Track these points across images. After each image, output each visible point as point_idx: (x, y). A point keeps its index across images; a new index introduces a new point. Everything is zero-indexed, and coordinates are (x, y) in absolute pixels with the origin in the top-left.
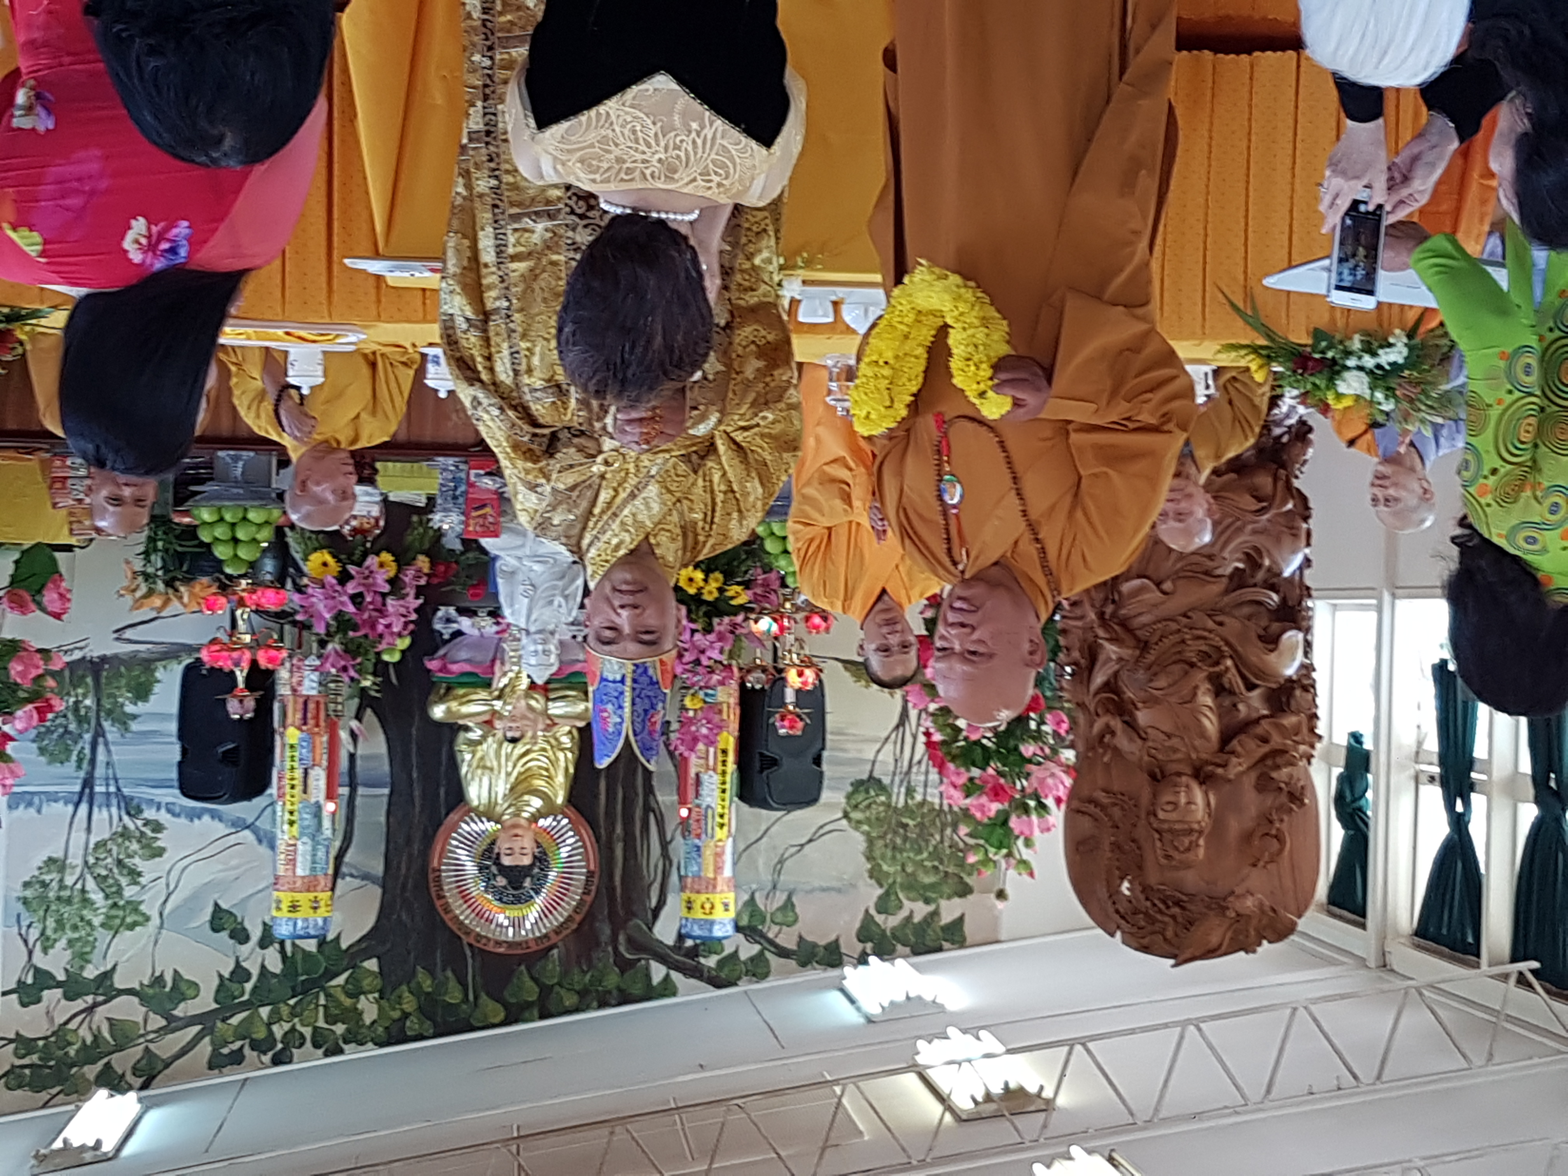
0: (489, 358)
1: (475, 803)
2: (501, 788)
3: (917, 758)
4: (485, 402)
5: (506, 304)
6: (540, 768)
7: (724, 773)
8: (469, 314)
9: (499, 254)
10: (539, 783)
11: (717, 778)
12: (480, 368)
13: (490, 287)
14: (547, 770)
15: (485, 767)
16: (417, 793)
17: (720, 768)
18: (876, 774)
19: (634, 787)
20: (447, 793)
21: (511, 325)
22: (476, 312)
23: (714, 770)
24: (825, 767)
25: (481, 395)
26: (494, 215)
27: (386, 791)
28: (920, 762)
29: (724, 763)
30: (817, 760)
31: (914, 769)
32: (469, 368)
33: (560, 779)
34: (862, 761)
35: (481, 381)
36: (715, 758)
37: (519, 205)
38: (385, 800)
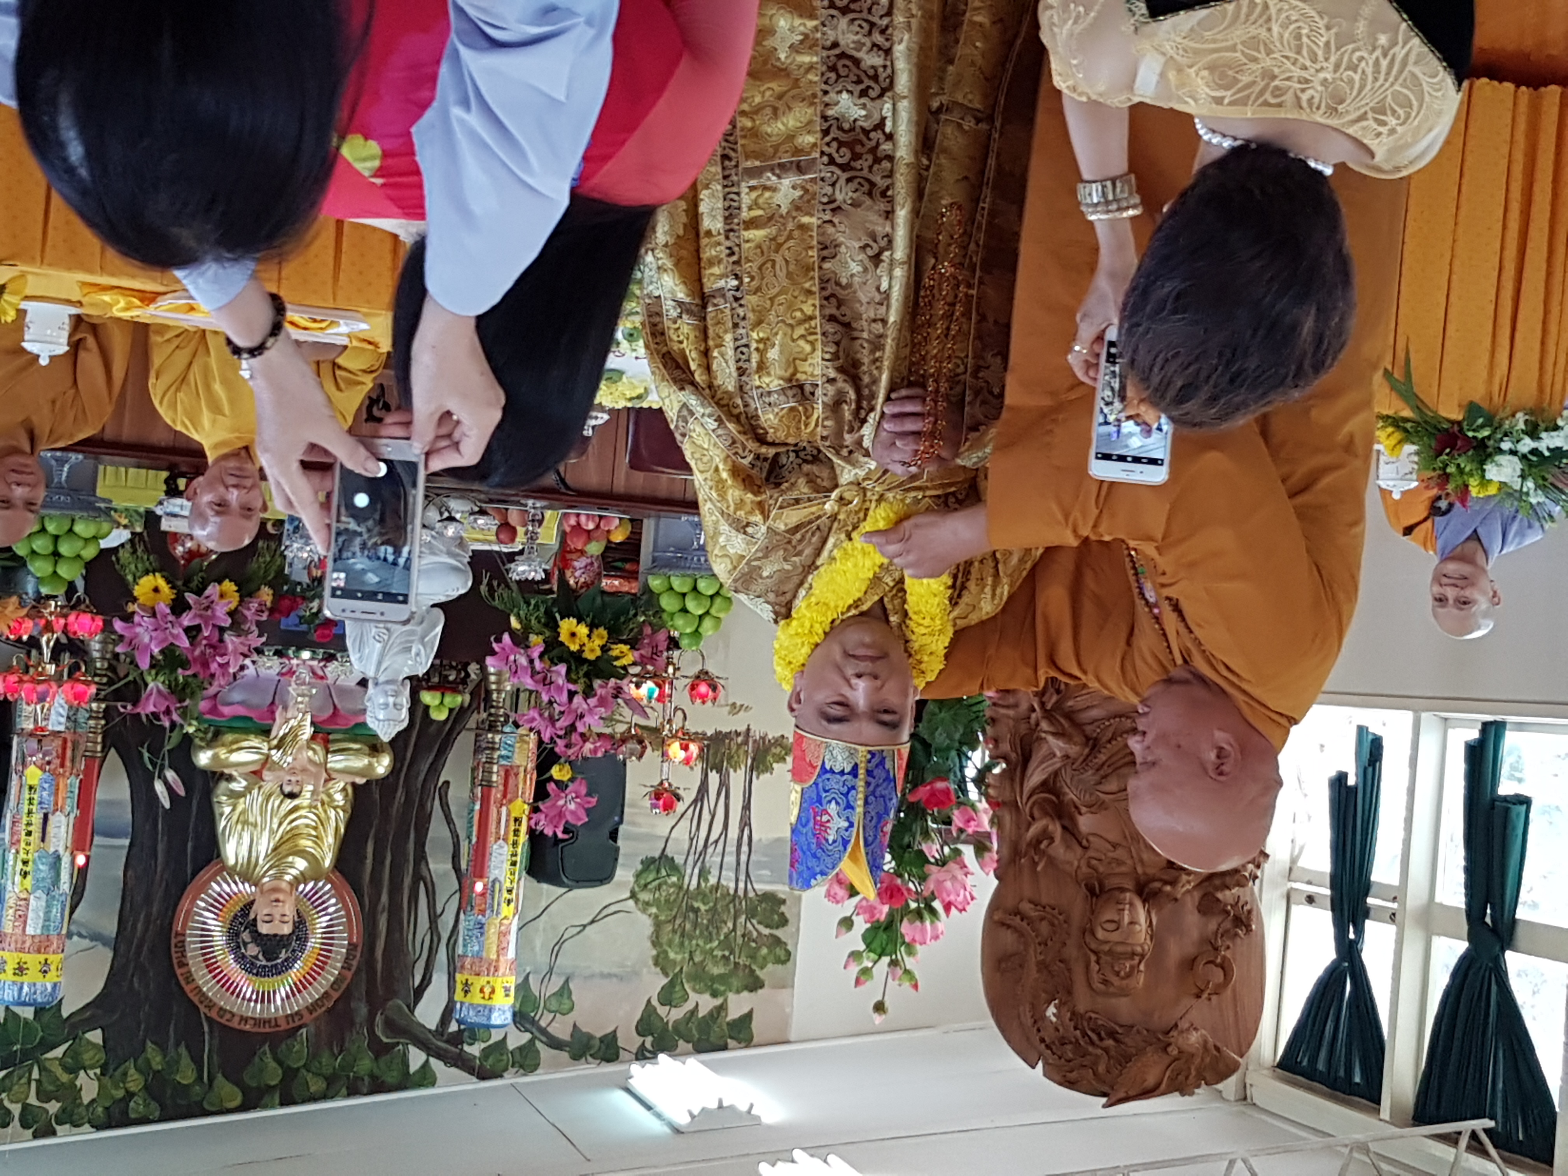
0: (706, 353)
1: (231, 861)
2: (264, 845)
3: (713, 837)
4: (699, 410)
5: (735, 283)
6: (307, 826)
7: (515, 844)
8: (681, 295)
9: (728, 219)
10: (305, 843)
11: (507, 850)
12: (693, 366)
13: (711, 263)
14: (315, 828)
15: (246, 823)
16: (161, 847)
17: (511, 838)
18: (669, 852)
19: (405, 855)
20: (195, 848)
21: (741, 312)
22: (691, 293)
23: (505, 840)
24: (620, 843)
25: (693, 401)
26: (724, 168)
27: (126, 842)
28: (716, 842)
29: (516, 832)
30: (614, 835)
31: (710, 850)
32: (678, 366)
33: (330, 839)
34: (654, 837)
35: (693, 384)
36: (507, 826)
37: (756, 155)
38: (125, 852)
